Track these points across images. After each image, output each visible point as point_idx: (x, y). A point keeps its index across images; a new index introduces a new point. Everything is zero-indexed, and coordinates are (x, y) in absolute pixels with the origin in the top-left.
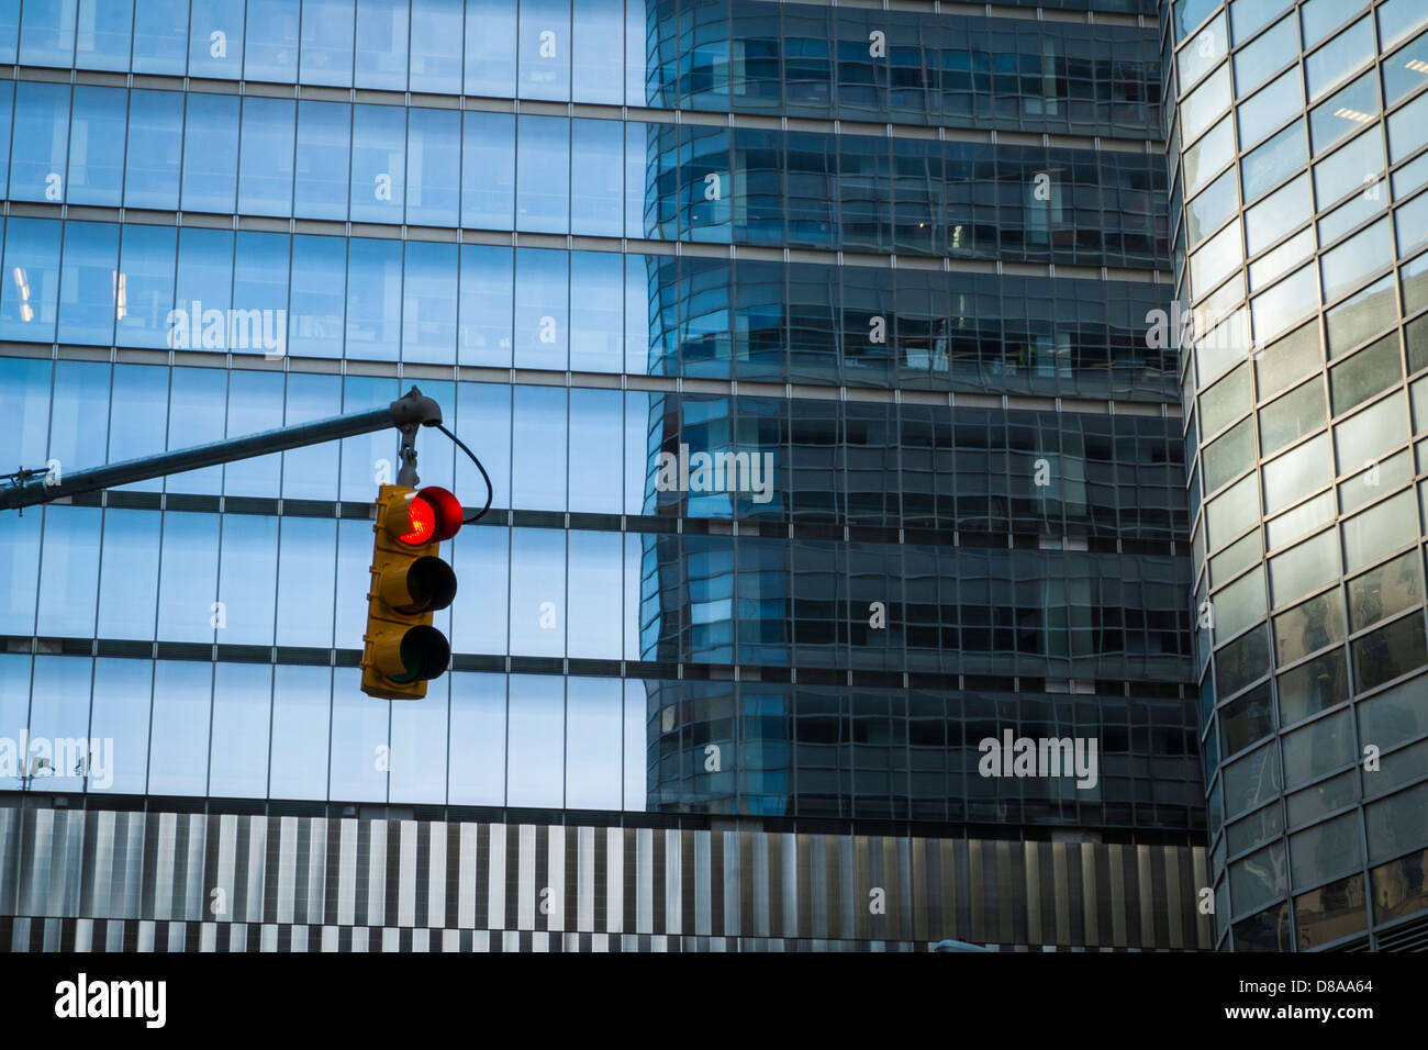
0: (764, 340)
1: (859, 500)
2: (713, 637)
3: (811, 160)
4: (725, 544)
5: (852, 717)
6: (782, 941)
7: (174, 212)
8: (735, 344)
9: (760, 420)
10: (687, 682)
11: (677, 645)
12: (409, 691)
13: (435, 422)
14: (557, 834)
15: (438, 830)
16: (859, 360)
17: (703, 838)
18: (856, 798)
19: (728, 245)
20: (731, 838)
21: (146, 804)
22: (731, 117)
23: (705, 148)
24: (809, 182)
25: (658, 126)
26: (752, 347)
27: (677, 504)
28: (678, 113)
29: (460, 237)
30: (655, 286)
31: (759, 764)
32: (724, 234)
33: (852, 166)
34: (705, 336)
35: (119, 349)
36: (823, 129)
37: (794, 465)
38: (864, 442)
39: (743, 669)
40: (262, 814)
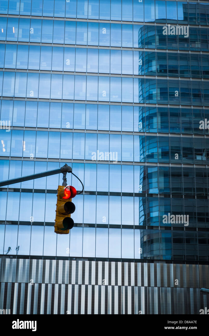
0: (165, 154)
1: (186, 189)
2: (154, 220)
3: (175, 114)
4: (157, 199)
5: (185, 238)
6: (170, 288)
7: (35, 128)
8: (158, 155)
9: (164, 172)
10: (148, 230)
11: (146, 222)
12: (65, 232)
13: (71, 172)
14: (120, 264)
15: (94, 263)
16: (186, 158)
17: (152, 265)
18: (187, 256)
19: (156, 133)
20: (158, 265)
21: (30, 257)
22: (157, 105)
23: (152, 112)
24: (174, 119)
25: (142, 107)
26: (162, 155)
27: (146, 191)
28: (145, 104)
29: (98, 132)
30: (141, 142)
31: (164, 248)
32: (156, 131)
33: (184, 115)
34: (152, 153)
35: (24, 157)
36: (177, 107)
37: (172, 181)
38: (188, 176)
39: (161, 227)
40: (55, 259)
